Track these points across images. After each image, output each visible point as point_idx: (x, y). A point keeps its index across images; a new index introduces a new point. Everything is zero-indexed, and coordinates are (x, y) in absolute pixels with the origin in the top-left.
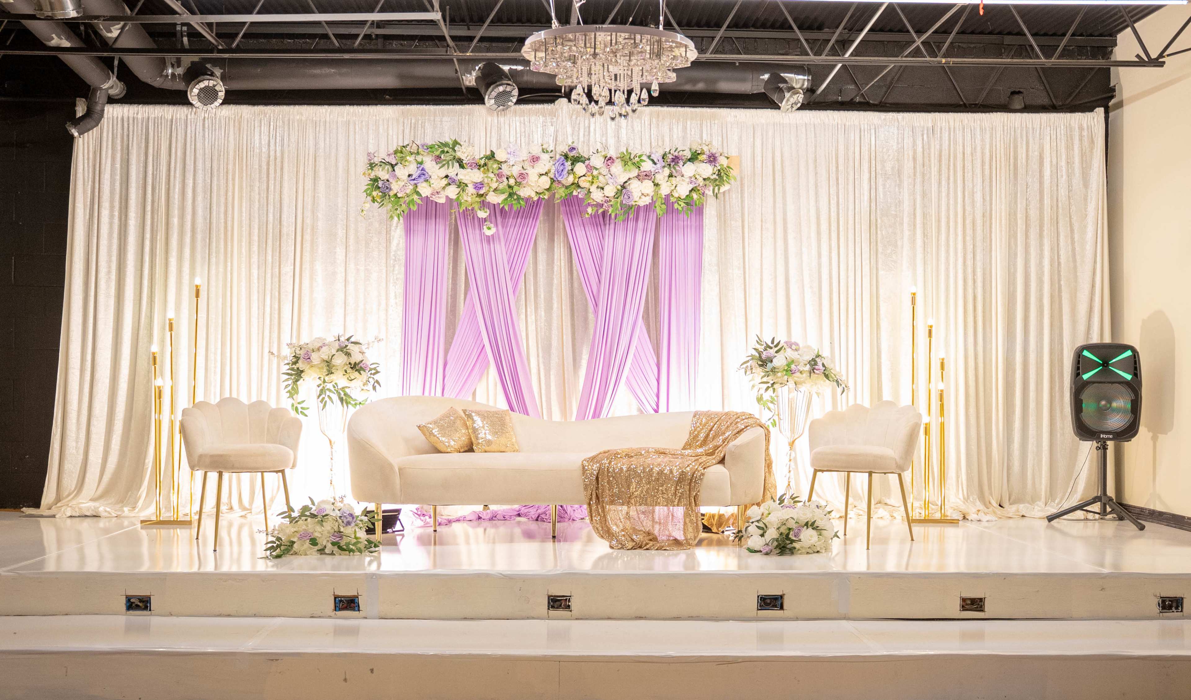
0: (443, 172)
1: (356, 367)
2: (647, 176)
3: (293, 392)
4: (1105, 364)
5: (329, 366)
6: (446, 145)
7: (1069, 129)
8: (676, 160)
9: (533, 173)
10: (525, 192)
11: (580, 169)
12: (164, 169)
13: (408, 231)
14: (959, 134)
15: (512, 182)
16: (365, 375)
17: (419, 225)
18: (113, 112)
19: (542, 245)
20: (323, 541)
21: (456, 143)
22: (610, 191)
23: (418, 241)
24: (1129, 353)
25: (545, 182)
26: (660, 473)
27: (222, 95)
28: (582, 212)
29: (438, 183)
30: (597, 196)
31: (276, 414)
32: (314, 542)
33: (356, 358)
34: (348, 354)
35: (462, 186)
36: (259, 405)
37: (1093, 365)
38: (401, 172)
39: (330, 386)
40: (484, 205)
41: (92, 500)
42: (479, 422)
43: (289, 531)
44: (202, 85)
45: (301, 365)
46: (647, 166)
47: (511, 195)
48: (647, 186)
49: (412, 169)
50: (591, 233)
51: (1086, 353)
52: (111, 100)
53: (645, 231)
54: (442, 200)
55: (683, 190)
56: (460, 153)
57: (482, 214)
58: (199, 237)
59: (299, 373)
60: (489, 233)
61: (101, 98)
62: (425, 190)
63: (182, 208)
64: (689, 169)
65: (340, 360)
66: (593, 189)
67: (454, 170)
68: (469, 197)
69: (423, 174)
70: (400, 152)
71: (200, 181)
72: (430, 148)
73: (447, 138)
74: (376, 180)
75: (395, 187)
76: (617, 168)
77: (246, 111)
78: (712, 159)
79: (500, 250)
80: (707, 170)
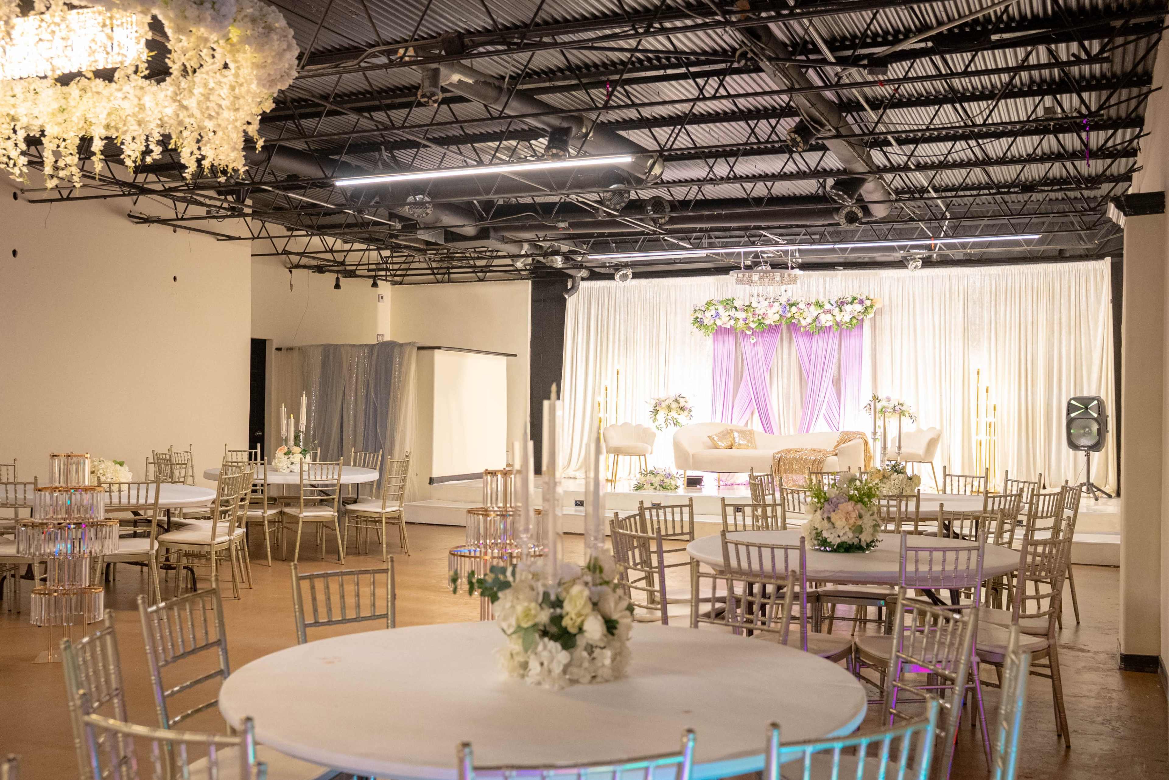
0: (727, 313)
1: (682, 409)
2: (829, 312)
3: (655, 420)
4: (1086, 408)
5: (669, 408)
6: (729, 300)
7: (1087, 271)
8: (842, 303)
9: (770, 312)
10: (767, 322)
11: (794, 309)
12: (606, 311)
13: (715, 341)
14: (1017, 278)
15: (760, 318)
16: (686, 413)
17: (721, 338)
18: (583, 285)
19: (786, 344)
20: (656, 484)
21: (733, 299)
22: (809, 320)
23: (720, 345)
24: (1096, 402)
25: (777, 317)
26: (806, 459)
27: (631, 276)
28: (799, 329)
29: (725, 318)
30: (804, 323)
31: (646, 431)
32: (652, 484)
33: (682, 404)
34: (679, 403)
35: (737, 319)
36: (639, 426)
37: (1077, 409)
38: (708, 314)
39: (669, 417)
40: (749, 328)
41: (575, 471)
42: (736, 434)
43: (642, 480)
44: (621, 273)
45: (657, 408)
46: (827, 307)
47: (760, 324)
48: (829, 316)
49: (713, 313)
50: (806, 340)
51: (1073, 402)
52: (583, 279)
53: (833, 338)
54: (729, 327)
55: (847, 319)
56: (736, 304)
57: (749, 333)
58: (622, 344)
59: (656, 411)
60: (753, 341)
61: (578, 279)
62: (719, 323)
63: (614, 330)
64: (848, 308)
65: (674, 405)
66: (801, 319)
67: (733, 312)
68: (741, 324)
69: (718, 314)
70: (709, 304)
71: (622, 317)
72: (721, 302)
73: (729, 297)
74: (697, 318)
75: (706, 322)
76: (812, 308)
77: (643, 282)
78: (861, 302)
79: (760, 349)
80: (859, 307)
